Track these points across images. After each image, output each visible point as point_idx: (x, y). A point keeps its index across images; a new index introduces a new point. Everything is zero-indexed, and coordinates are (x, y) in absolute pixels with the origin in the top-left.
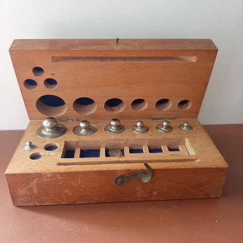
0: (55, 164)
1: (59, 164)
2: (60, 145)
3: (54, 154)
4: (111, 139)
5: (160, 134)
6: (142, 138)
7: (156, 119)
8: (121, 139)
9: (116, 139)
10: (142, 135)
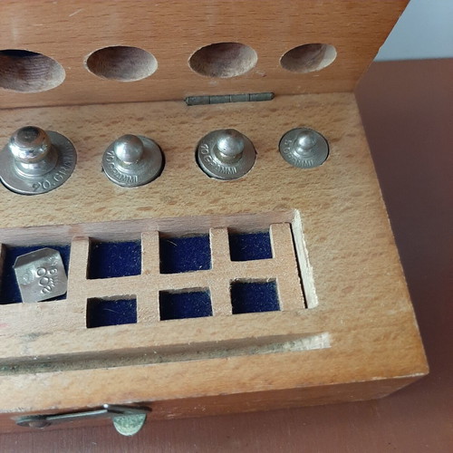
4: (15, 223)
5: (205, 193)
6: (135, 215)
7: (201, 103)
8: (51, 223)
9: (32, 224)
10: (137, 195)
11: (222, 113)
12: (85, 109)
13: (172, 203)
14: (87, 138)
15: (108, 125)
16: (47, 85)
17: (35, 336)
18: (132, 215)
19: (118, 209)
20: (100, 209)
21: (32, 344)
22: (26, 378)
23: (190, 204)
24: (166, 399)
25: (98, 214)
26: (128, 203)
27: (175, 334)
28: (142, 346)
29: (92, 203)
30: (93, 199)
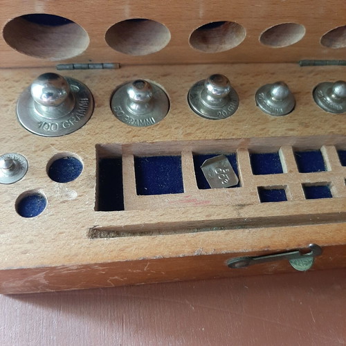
0: (85, 232)
1: (95, 233)
2: (85, 158)
3: (74, 195)
4: (210, 137)
5: (326, 121)
6: (286, 134)
7: (309, 65)
8: (234, 137)
9: (221, 138)
10: (284, 121)
11: (323, 71)
12: (236, 66)
13: (307, 126)
14: (242, 85)
15: (253, 77)
16: (222, 48)
17: (242, 206)
18: (283, 133)
19: (274, 130)
20: (263, 129)
21: (241, 211)
22: (243, 232)
23: (319, 128)
24: (334, 245)
25: (262, 132)
26: (279, 126)
27: (330, 207)
28: (311, 213)
29: (256, 125)
30: (256, 123)
